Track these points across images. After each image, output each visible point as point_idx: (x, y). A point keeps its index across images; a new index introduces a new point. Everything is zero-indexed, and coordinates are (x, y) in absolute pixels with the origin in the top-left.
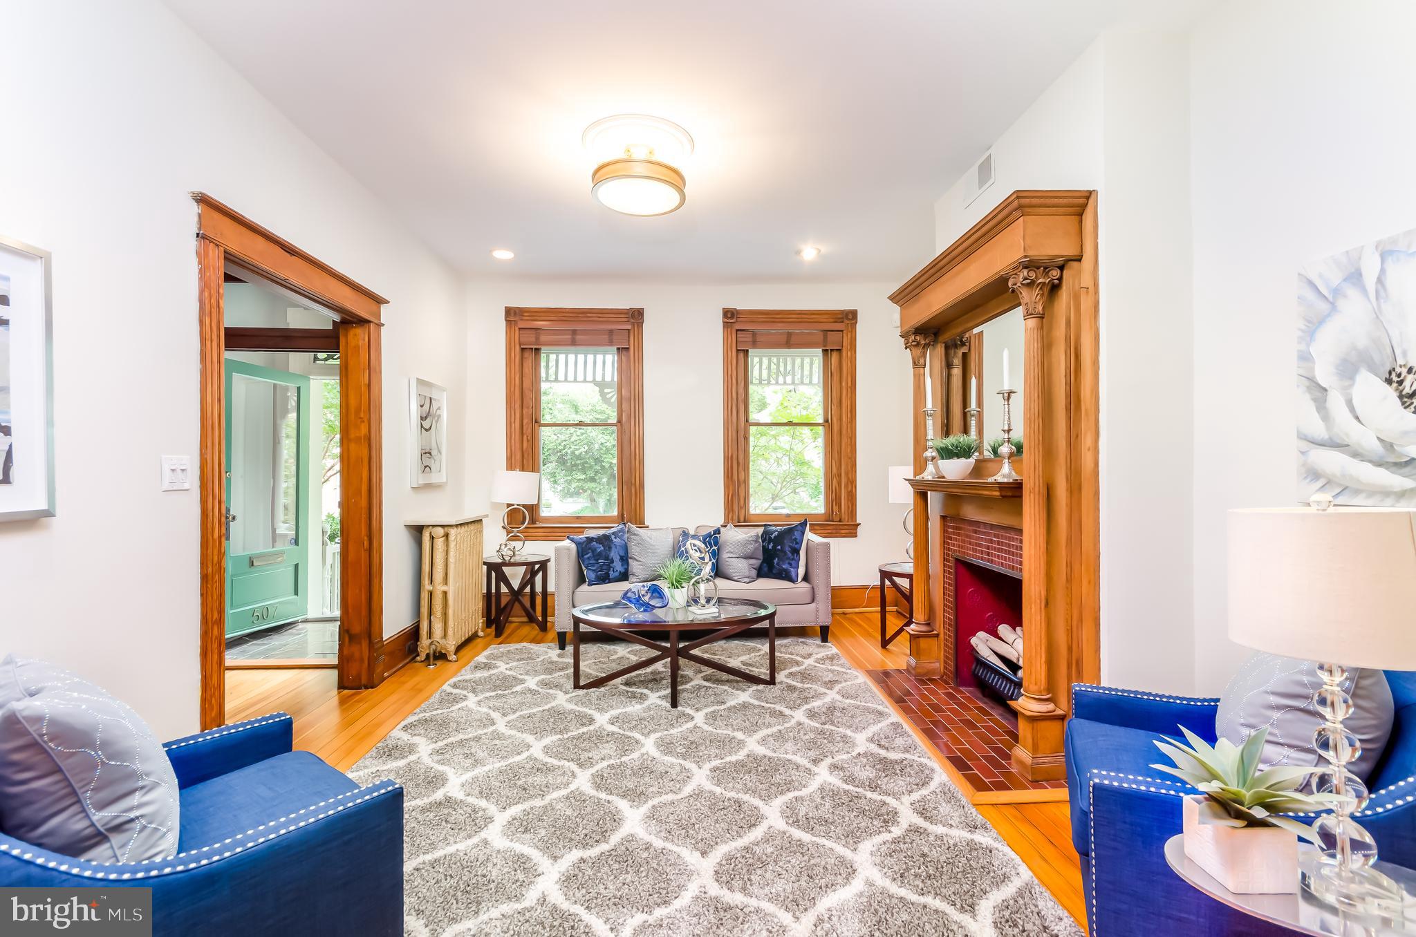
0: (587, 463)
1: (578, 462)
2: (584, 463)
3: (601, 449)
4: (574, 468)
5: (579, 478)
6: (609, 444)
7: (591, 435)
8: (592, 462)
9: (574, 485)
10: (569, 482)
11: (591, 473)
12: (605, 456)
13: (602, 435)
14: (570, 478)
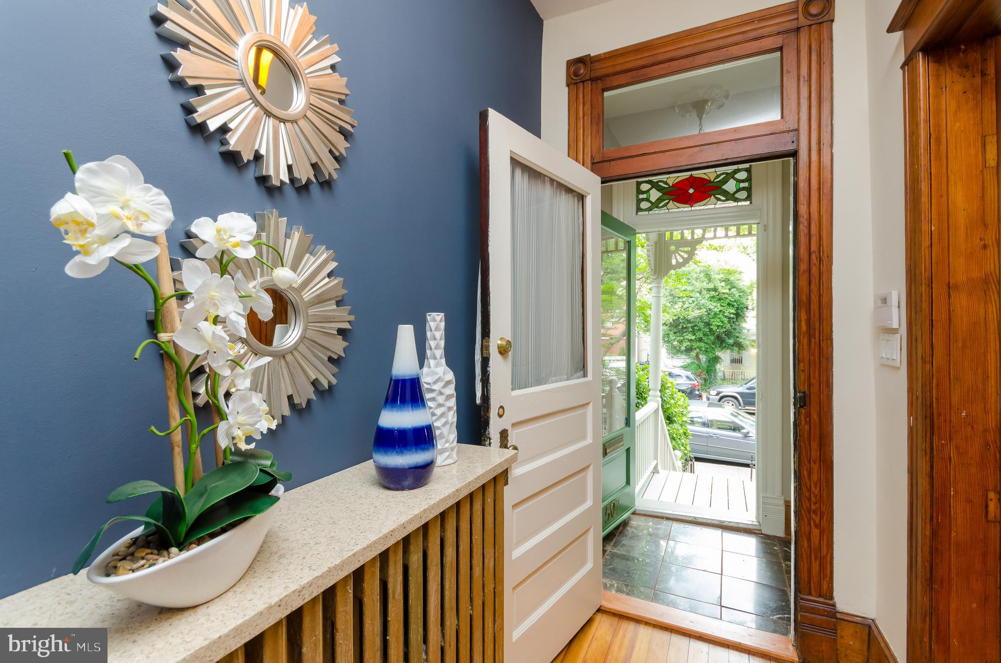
0: (696, 326)
1: (689, 325)
2: (692, 327)
3: (709, 314)
4: (685, 330)
5: (690, 338)
6: (716, 310)
7: (702, 302)
8: (701, 325)
9: (685, 344)
10: (681, 342)
11: (699, 335)
12: (712, 320)
13: (710, 302)
14: (682, 338)
